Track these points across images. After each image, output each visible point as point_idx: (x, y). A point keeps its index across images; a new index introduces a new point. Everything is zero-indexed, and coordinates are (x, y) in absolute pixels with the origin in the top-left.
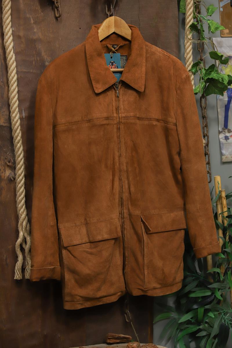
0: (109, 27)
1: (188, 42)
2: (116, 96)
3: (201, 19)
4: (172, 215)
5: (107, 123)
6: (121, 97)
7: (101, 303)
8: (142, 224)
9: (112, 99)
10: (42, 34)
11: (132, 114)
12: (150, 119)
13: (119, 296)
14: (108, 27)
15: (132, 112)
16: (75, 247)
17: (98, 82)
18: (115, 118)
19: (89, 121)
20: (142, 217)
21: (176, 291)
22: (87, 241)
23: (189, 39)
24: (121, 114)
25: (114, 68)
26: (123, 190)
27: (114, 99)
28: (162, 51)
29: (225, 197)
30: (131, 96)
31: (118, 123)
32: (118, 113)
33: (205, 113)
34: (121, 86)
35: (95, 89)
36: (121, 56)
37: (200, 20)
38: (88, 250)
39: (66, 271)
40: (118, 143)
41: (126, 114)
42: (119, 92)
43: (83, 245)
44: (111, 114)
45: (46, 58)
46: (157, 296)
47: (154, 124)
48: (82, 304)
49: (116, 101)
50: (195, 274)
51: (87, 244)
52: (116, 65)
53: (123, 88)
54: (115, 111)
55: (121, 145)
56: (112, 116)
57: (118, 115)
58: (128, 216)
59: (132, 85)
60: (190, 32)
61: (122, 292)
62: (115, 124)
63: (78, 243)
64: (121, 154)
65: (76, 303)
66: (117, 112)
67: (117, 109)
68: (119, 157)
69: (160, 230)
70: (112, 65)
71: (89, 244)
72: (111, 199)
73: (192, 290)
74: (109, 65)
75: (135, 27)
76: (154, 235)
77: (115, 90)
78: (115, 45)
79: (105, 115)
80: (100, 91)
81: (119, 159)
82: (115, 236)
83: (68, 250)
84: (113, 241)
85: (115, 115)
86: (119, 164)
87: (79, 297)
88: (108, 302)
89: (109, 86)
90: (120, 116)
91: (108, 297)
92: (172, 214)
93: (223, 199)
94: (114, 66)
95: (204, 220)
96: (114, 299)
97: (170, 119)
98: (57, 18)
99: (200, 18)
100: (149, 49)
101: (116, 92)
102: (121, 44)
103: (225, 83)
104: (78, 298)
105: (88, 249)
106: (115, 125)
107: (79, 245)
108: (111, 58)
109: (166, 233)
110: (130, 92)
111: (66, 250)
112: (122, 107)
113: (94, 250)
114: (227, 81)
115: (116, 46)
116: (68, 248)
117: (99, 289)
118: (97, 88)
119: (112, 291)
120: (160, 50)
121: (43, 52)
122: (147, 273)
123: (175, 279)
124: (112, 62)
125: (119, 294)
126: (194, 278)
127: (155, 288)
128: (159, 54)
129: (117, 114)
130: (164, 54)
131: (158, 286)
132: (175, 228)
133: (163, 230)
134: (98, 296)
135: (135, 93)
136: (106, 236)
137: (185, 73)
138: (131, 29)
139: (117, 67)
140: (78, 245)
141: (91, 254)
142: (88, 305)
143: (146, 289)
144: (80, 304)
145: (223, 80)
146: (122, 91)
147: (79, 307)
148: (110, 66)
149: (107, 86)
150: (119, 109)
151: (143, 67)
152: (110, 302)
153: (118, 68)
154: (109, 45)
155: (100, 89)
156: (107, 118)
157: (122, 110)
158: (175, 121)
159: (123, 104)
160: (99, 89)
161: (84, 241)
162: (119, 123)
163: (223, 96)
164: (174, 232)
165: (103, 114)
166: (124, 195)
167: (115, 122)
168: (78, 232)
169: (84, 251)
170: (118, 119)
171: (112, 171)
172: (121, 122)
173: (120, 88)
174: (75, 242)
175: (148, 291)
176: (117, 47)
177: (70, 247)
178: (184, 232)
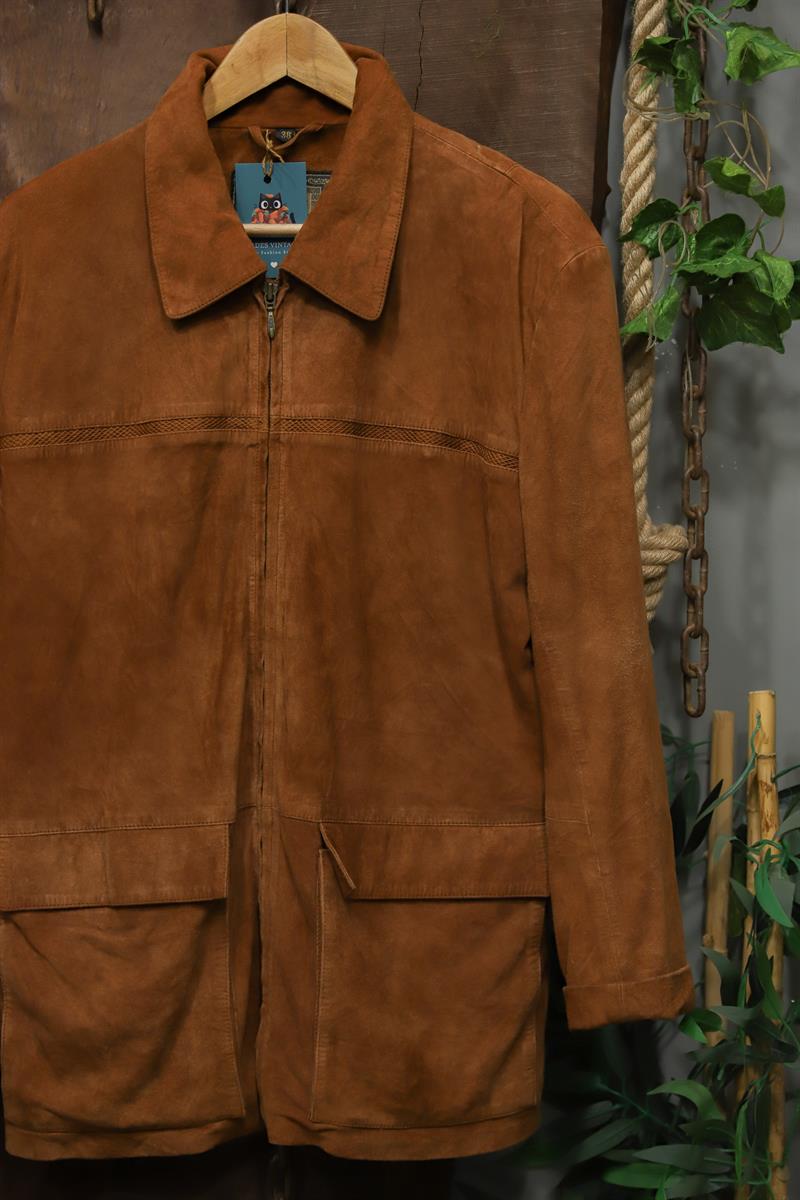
0: (260, 56)
1: (633, 120)
2: (263, 334)
3: (700, 23)
4: (490, 835)
5: (215, 439)
6: (285, 337)
7: (141, 1152)
8: (321, 859)
9: (248, 345)
10: (17, 88)
11: (321, 409)
12: (411, 434)
13: (216, 1132)
14: (260, 58)
15: (322, 402)
16: (51, 916)
17: (179, 272)
18: (253, 423)
19: (146, 428)
20: (323, 830)
21: (489, 1149)
22: (102, 900)
23: (637, 107)
24: (278, 406)
25: (277, 222)
26: (267, 712)
27: (254, 346)
28: (483, 153)
29: (769, 783)
30: (327, 337)
31: (263, 442)
32: (266, 402)
33: (701, 419)
34: (288, 292)
35: (166, 300)
36: (307, 173)
37: (690, 27)
38: (100, 935)
39: (9, 1005)
40: (260, 523)
41: (297, 407)
42: (275, 316)
43: (87, 911)
44: (239, 405)
45: (19, 180)
46: (369, 1158)
47: (427, 453)
48: (64, 1143)
49: (262, 351)
50: (620, 1091)
51: (101, 911)
52: (286, 208)
53: (296, 305)
54: (255, 395)
55: (269, 533)
56: (244, 412)
57: (266, 409)
58: (276, 819)
59: (329, 291)
60: (645, 80)
61: (231, 1119)
62: (252, 446)
63: (64, 900)
64: (268, 568)
65: (39, 1134)
66: (263, 398)
67: (267, 384)
68: (260, 580)
69: (424, 889)
70: (271, 207)
71: (107, 910)
72: (207, 743)
73: (612, 1156)
74: (258, 209)
75: (376, 58)
76: (399, 908)
77: (263, 311)
78: (287, 129)
79: (205, 406)
80: (186, 310)
81: (260, 587)
82: (203, 892)
83: (16, 925)
84: (198, 914)
85: (255, 410)
86: (259, 606)
87: (50, 1115)
88: (168, 1151)
89: (226, 293)
90: (272, 413)
91: (166, 1133)
92: (486, 831)
93: (762, 792)
94: (279, 214)
95: (607, 871)
96: (194, 1143)
97: (492, 438)
98: (97, 26)
99: (692, 19)
100: (429, 147)
101: (264, 319)
102: (310, 127)
103: (777, 299)
104: (46, 1116)
105: (99, 929)
106: (250, 449)
107: (63, 913)
108: (267, 179)
109: (453, 907)
110: (325, 319)
111: (11, 926)
112: (287, 375)
113: (120, 939)
114: (789, 284)
115: (289, 133)
116: (17, 918)
117: (129, 1095)
118: (173, 298)
119: (185, 1110)
120: (479, 153)
121: (11, 155)
122: (324, 1059)
123: (482, 1098)
124: (271, 196)
125: (218, 1125)
126: (617, 1106)
127: (359, 1127)
128: (467, 167)
129: (263, 406)
130: (490, 170)
131: (382, 1119)
132: (494, 888)
133: (439, 891)
134: (122, 1123)
135: (344, 325)
136: (168, 891)
137: (580, 249)
138: (357, 65)
139: (292, 215)
140: (64, 909)
141: (110, 951)
142: (86, 1149)
143: (318, 1126)
144: (54, 1140)
145: (770, 286)
146: (294, 315)
147: (53, 1153)
148: (261, 215)
149: (217, 293)
150: (273, 385)
151: (389, 218)
152: (175, 1153)
153: (294, 222)
154: (256, 132)
155: (186, 301)
156: (219, 420)
157: (287, 392)
158: (512, 446)
159: (292, 369)
160: (185, 299)
161: (89, 898)
162: (271, 441)
163: (782, 352)
164: (491, 908)
165: (194, 404)
166: (267, 730)
167: (254, 437)
168: (70, 860)
169: (84, 938)
170: (266, 427)
171: (225, 632)
172: (277, 440)
173: (283, 301)
174: (51, 899)
175: (323, 1134)
176: (292, 136)
177: (27, 915)
178: (543, 910)
